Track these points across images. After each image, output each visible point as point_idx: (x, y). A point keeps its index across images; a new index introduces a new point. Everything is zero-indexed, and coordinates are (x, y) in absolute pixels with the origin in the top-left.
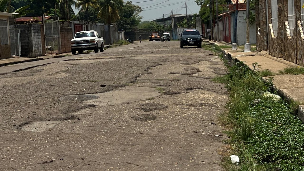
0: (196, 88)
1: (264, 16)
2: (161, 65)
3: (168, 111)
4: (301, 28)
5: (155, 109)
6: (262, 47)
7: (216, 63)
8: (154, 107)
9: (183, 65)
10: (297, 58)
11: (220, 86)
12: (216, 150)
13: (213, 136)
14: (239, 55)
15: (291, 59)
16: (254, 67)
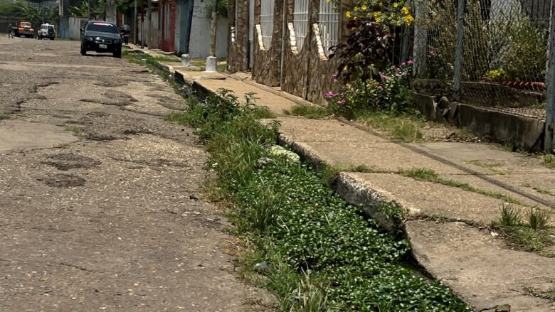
0: (140, 132)
1: (245, 9)
2: (57, 83)
3: (103, 171)
4: (318, 38)
5: (79, 166)
6: (238, 65)
7: (160, 88)
8: (76, 162)
9: (100, 87)
10: (307, 89)
11: (183, 130)
12: (217, 246)
13: (203, 220)
14: (197, 75)
15: (295, 91)
16: (248, 100)
